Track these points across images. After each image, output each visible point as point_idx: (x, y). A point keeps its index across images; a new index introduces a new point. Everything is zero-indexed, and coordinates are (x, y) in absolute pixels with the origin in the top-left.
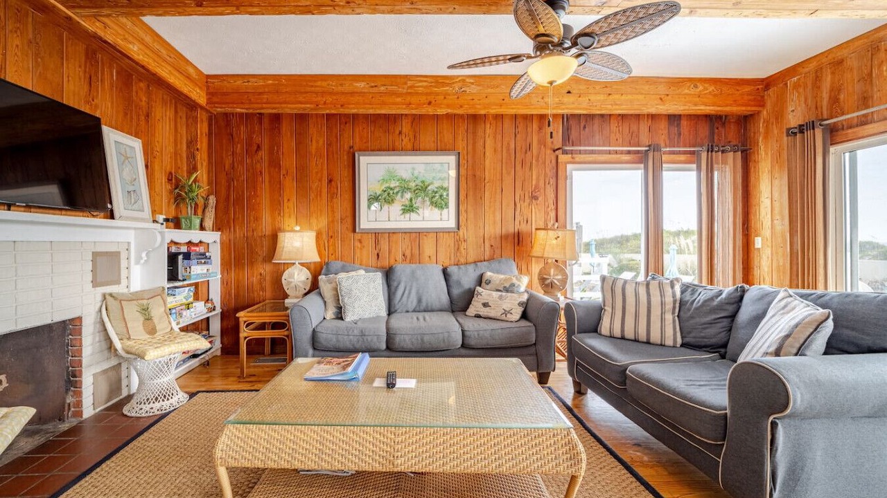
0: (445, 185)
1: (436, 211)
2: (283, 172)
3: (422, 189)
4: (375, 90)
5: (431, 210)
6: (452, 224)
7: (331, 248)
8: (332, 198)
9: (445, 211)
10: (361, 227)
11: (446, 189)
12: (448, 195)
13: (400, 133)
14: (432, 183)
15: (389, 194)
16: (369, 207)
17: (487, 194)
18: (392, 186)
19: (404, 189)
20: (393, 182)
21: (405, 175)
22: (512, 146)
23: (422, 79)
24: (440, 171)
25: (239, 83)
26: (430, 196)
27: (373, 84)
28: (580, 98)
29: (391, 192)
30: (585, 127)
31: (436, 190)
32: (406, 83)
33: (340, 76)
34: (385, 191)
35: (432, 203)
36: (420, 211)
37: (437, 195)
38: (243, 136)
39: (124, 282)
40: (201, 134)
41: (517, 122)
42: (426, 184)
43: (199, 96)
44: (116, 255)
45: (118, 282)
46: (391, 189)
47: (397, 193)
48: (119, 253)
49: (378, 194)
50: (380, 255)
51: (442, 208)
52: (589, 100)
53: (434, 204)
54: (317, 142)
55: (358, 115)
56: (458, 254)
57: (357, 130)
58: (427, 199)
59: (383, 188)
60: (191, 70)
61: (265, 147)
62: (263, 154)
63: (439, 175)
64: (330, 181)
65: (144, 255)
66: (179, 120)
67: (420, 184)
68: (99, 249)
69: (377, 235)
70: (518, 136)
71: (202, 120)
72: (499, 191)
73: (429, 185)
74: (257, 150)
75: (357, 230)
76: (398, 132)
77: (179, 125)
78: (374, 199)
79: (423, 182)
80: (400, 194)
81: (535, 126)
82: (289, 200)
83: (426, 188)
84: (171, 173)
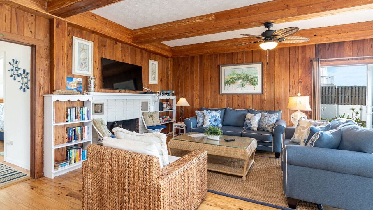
0: (256, 76)
1: (252, 86)
2: (195, 76)
3: (247, 78)
4: (226, 45)
5: (250, 86)
6: (259, 91)
7: (211, 102)
8: (211, 84)
9: (256, 86)
10: (222, 92)
11: (257, 78)
12: (258, 80)
13: (237, 59)
14: (251, 75)
15: (233, 80)
16: (225, 85)
17: (276, 81)
18: (234, 77)
19: (239, 78)
20: (234, 75)
21: (240, 73)
22: (288, 60)
23: (245, 39)
24: (254, 70)
25: (181, 48)
26: (250, 80)
27: (225, 43)
28: (322, 37)
29: (234, 79)
30: (328, 49)
31: (252, 78)
32: (237, 41)
33: (213, 42)
34: (231, 79)
35: (251, 83)
36: (246, 86)
37: (253, 80)
38: (183, 64)
39: (149, 110)
40: (170, 66)
41: (290, 50)
42: (248, 76)
43: (169, 54)
44: (147, 103)
45: (147, 110)
46: (234, 78)
47: (236, 79)
48: (148, 102)
49: (228, 80)
50: (229, 105)
51: (255, 85)
52: (327, 38)
53: (252, 84)
54: (206, 65)
55: (221, 54)
56: (262, 106)
57: (221, 59)
58: (249, 82)
59: (230, 78)
60: (167, 47)
61: (189, 67)
62: (189, 70)
63: (254, 72)
64: (211, 78)
65: (154, 103)
66: (164, 62)
67: (246, 76)
68: (143, 101)
69: (228, 95)
70: (291, 56)
71: (170, 61)
72: (281, 79)
73: (249, 76)
74: (187, 69)
75: (220, 93)
76: (236, 59)
77: (164, 64)
78: (227, 82)
79: (247, 75)
80: (237, 80)
81: (300, 51)
82: (197, 85)
83: (248, 77)
84: (161, 79)
